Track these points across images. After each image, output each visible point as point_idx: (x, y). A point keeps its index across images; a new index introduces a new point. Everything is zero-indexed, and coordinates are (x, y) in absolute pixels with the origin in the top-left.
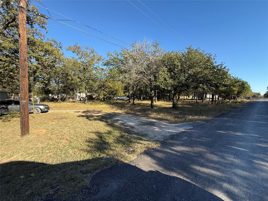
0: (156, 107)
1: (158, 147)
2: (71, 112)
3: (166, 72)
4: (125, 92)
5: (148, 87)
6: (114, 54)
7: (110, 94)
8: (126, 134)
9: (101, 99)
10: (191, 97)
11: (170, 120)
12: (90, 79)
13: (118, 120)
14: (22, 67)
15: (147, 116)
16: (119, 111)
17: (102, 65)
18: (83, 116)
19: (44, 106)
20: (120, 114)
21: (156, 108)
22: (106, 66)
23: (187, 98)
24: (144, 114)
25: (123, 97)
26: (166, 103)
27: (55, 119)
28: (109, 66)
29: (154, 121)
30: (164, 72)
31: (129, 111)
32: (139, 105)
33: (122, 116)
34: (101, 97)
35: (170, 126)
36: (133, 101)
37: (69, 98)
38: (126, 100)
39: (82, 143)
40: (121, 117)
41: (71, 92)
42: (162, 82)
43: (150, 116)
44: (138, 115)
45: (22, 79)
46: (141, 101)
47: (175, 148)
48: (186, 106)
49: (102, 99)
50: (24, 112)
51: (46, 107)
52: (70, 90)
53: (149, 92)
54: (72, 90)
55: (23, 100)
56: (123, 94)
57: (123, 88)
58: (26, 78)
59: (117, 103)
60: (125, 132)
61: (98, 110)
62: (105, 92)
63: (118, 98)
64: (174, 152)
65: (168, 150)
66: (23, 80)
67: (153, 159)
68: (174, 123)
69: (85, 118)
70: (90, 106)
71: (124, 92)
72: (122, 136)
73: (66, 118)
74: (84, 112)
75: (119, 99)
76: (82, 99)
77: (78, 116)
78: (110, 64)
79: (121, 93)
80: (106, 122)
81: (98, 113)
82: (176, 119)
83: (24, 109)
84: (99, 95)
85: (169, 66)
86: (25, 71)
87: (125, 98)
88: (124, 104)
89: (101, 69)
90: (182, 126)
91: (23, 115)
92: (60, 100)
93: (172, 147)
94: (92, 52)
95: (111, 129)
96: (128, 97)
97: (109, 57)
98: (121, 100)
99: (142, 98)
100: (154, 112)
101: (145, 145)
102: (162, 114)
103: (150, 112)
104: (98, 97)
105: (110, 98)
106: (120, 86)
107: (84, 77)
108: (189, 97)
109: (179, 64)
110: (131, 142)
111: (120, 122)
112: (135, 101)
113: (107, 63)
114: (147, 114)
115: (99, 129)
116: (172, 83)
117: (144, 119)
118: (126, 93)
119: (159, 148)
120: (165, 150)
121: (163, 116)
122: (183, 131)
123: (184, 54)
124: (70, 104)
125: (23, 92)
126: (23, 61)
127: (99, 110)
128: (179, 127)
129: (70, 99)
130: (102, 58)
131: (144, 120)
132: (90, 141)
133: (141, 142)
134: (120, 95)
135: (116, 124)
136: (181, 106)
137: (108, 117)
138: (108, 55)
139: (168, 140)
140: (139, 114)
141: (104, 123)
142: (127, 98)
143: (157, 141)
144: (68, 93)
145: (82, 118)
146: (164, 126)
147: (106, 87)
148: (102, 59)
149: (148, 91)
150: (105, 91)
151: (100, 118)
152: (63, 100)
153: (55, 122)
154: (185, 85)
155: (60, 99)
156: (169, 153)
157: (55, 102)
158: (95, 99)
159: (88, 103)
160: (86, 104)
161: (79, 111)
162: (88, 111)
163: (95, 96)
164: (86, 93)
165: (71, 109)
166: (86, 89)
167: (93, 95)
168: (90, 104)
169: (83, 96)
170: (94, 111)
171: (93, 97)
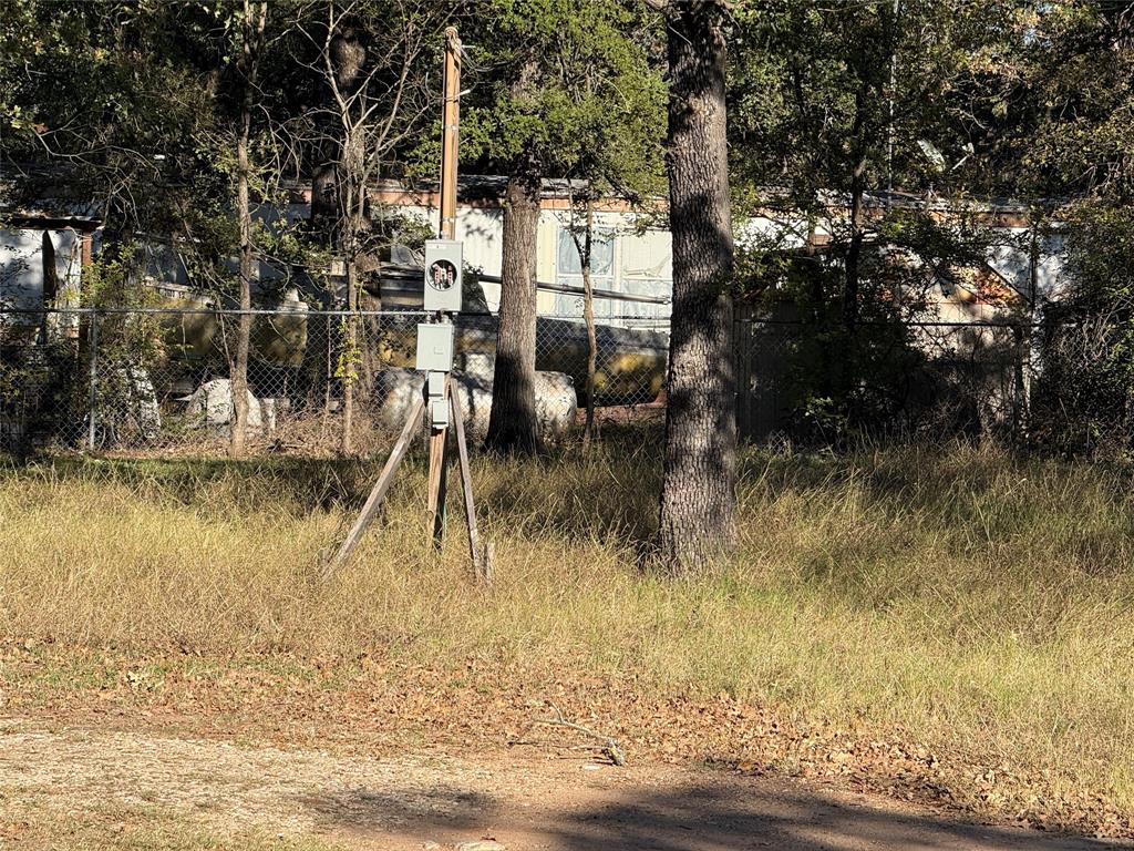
37: (196, 360)
70: (792, 635)
76: (553, 399)
129: (220, 393)
152: (41, 409)
158: (968, 422)
159: (734, 529)
160: (687, 553)
161: (467, 775)
162: (731, 793)
163: (988, 310)
164: (704, 201)
165: (224, 721)
166: (690, 59)
167: (917, 276)
168: (817, 568)
169: (598, 281)
170: (941, 813)
171: (929, 346)
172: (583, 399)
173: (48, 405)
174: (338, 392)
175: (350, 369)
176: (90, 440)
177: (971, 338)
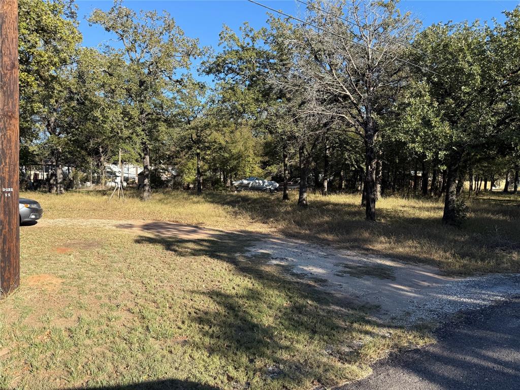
0: (384, 217)
1: (431, 345)
2: (108, 225)
3: (427, 98)
4: (264, 165)
5: (348, 147)
6: (240, 36)
7: (215, 170)
8: (310, 302)
9: (188, 185)
10: (501, 185)
11: (443, 262)
12: (158, 120)
13: (267, 257)
14: (7, 88)
15: (358, 245)
16: (259, 228)
17: (201, 71)
18: (151, 241)
19: (29, 206)
20: (266, 236)
21: (383, 221)
22: (212, 76)
23: (489, 187)
24: (348, 241)
25: (261, 182)
26: (412, 202)
27: (68, 246)
28: (222, 75)
29: (388, 263)
30: (419, 95)
31: (295, 229)
32: (321, 207)
33: (275, 244)
34: (189, 178)
35: (448, 282)
36: (301, 194)
37: (85, 180)
38: (271, 191)
39: (180, 324)
40: (271, 246)
41: (92, 162)
42: (416, 132)
43: (371, 247)
44: (327, 243)
45: (5, 124)
46: (324, 194)
47: (490, 354)
48: (490, 215)
49: (191, 186)
50: (9, 223)
51: (34, 206)
52: (89, 154)
53: (353, 165)
54: (95, 153)
55: (6, 186)
56: (260, 171)
57: (260, 149)
58: (16, 119)
59: (245, 199)
60: (306, 297)
61: (189, 222)
62: (201, 163)
63: (245, 182)
64: (490, 365)
65: (468, 358)
66: (7, 126)
67: (429, 380)
68: (460, 274)
69: (159, 248)
70: (159, 207)
71: (261, 162)
72: (298, 309)
73: (99, 244)
74: (147, 227)
75: (246, 187)
76: (124, 184)
77: (137, 241)
78: (226, 69)
79: (253, 166)
80: (232, 261)
81: (194, 232)
82: (465, 261)
83: (10, 211)
84: (182, 172)
85: (438, 76)
86: (13, 98)
87: (266, 183)
88: (270, 204)
89: (197, 86)
90: (492, 286)
91: (7, 230)
92: (60, 187)
93: (481, 348)
94: (169, 28)
95: (256, 285)
96: (277, 178)
97: (222, 45)
98: (254, 189)
99: (326, 184)
100: (380, 234)
101: (384, 337)
102: (410, 243)
103: (366, 235)
104: (179, 179)
105: (216, 182)
106: (251, 143)
107: (141, 113)
108: (493, 185)
109: (476, 69)
110: (336, 327)
111: (275, 262)
112: (305, 195)
113: (218, 65)
114: (356, 240)
115: (217, 283)
116: (451, 137)
117: (352, 257)
118: (270, 168)
119: (436, 350)
120: (460, 357)
121: (416, 247)
122: (499, 300)
123: (495, 33)
124: (93, 199)
125: (7, 161)
126: (8, 68)
127: (195, 222)
128: (482, 288)
129: (88, 184)
130: (200, 47)
131: (353, 261)
132: (202, 319)
133: (368, 328)
134: (248, 174)
135: (267, 269)
136: (473, 215)
137: (231, 243)
138: (221, 38)
139: (457, 326)
140: (330, 237)
141: (225, 265)
142: (272, 184)
143: (421, 329)
144: (81, 165)
145: (151, 245)
146: (426, 284)
147: (207, 144)
148: (198, 52)
149: (346, 159)
150: (204, 159)
151: (208, 246)
152: (69, 185)
153: (75, 257)
154: (494, 143)
155: (61, 183)
156: (475, 365)
157: (45, 192)
158: (167, 186)
159: (151, 197)
160: (146, 200)
161: (130, 222)
162: (157, 223)
163: (169, 176)
164: (147, 166)
165: (102, 217)
166: (145, 152)
167: (162, 172)
168: (160, 200)
169: (129, 173)
170: (178, 224)
171: (163, 179)
172: (128, 184)
173: (70, 185)
174: (102, 184)
175: (103, 181)
176: (74, 188)
177: (167, 178)
